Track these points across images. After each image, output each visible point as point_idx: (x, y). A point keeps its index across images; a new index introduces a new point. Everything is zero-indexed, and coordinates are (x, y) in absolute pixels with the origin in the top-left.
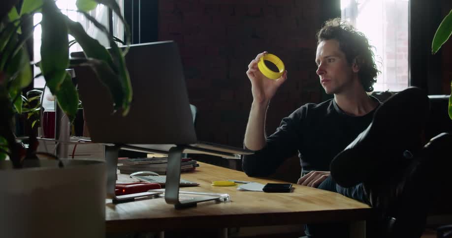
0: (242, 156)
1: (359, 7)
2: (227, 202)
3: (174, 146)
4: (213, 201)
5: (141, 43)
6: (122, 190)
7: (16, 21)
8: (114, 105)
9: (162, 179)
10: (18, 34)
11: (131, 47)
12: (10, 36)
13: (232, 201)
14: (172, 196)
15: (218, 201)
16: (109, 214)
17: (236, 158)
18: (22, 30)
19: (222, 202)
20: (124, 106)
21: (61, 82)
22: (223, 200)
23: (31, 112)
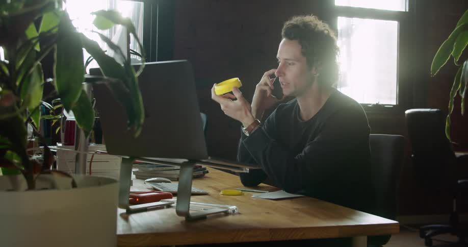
2: (235, 214)
3: (186, 160)
4: (222, 213)
5: (158, 61)
6: (136, 199)
7: (33, 38)
8: (128, 122)
9: (173, 187)
10: (37, 52)
11: (146, 65)
13: (239, 214)
14: (183, 209)
15: (226, 213)
16: (121, 228)
17: (244, 171)
18: (41, 46)
19: (230, 214)
20: (136, 128)
21: (76, 100)
22: (232, 212)
23: (55, 119)
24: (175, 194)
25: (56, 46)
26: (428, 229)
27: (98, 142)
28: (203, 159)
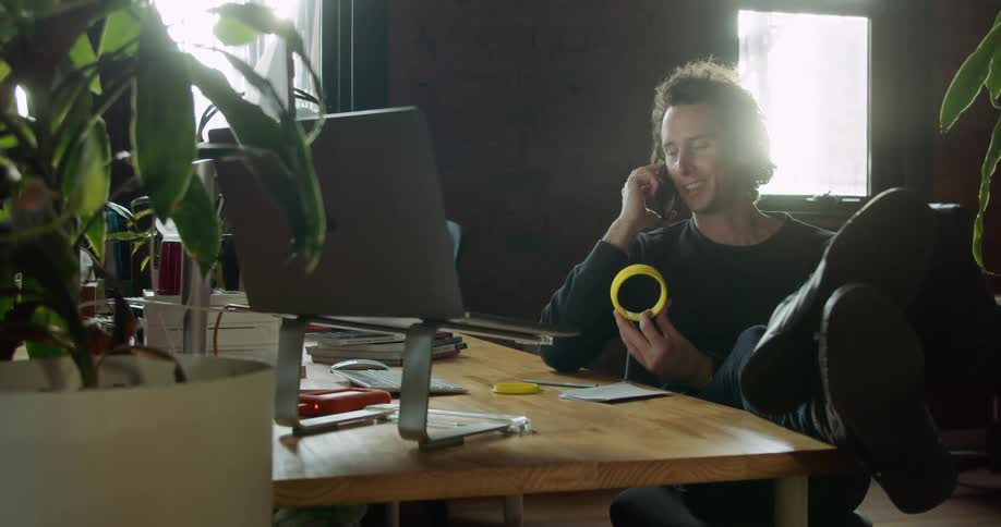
0: (555, 339)
2: (526, 434)
3: (419, 320)
4: (497, 433)
5: (355, 110)
6: (317, 405)
7: (86, 68)
8: (293, 241)
9: (392, 378)
10: (94, 95)
11: (328, 119)
12: (74, 97)
13: (534, 432)
14: (412, 423)
15: (506, 432)
16: (282, 466)
18: (103, 84)
19: (515, 433)
20: (308, 253)
21: (181, 196)
22: (518, 430)
23: (139, 239)
24: (395, 395)
25: (134, 83)
27: (231, 285)
28: (453, 318)
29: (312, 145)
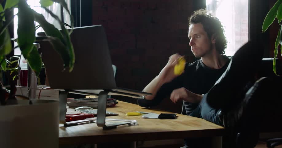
1: (217, 3)
2: (136, 125)
3: (102, 90)
4: (127, 125)
6: (70, 118)
7: (2, 13)
8: (64, 65)
9: (95, 111)
10: (3, 21)
11: (74, 29)
13: (138, 125)
14: (101, 122)
15: (130, 125)
16: (61, 133)
18: (6, 19)
19: (132, 125)
20: (70, 66)
21: (31, 51)
22: (133, 124)
23: (12, 70)
24: (95, 116)
26: (273, 141)
28: (113, 89)
29: (71, 35)
